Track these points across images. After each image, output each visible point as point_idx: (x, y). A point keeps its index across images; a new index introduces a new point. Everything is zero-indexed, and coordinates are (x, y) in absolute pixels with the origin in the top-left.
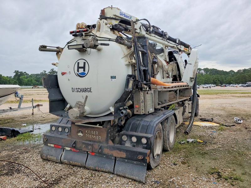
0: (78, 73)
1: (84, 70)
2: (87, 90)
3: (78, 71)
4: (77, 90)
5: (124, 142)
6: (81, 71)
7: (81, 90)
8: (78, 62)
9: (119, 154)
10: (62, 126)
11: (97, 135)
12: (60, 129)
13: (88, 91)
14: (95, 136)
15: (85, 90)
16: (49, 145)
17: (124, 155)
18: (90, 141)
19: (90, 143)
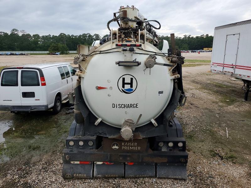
0: (123, 89)
1: (132, 86)
2: (132, 106)
3: (123, 87)
4: (121, 106)
5: (160, 148)
6: (127, 87)
7: (125, 106)
8: (123, 77)
9: (160, 160)
10: (84, 140)
11: (135, 146)
12: (81, 143)
13: (134, 107)
14: (133, 147)
15: (130, 106)
16: (72, 162)
17: (165, 160)
18: (128, 152)
19: (128, 154)
